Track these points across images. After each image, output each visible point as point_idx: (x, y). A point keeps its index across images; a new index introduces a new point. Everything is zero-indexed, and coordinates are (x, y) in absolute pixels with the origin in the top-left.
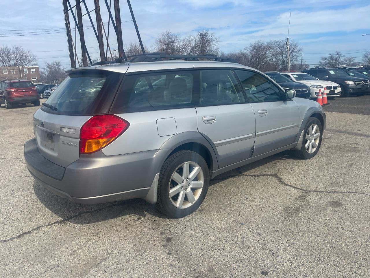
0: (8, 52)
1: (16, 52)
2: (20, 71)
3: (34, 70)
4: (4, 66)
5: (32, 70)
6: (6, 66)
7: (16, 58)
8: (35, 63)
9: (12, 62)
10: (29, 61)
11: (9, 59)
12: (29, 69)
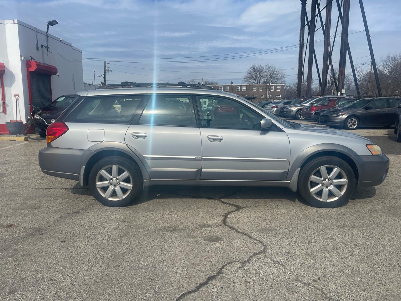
0: (261, 71)
1: (268, 70)
2: (267, 89)
3: (280, 87)
4: (256, 83)
5: (278, 87)
6: (258, 84)
7: (267, 76)
8: (283, 80)
9: (263, 80)
10: (278, 79)
11: (261, 77)
12: (275, 87)
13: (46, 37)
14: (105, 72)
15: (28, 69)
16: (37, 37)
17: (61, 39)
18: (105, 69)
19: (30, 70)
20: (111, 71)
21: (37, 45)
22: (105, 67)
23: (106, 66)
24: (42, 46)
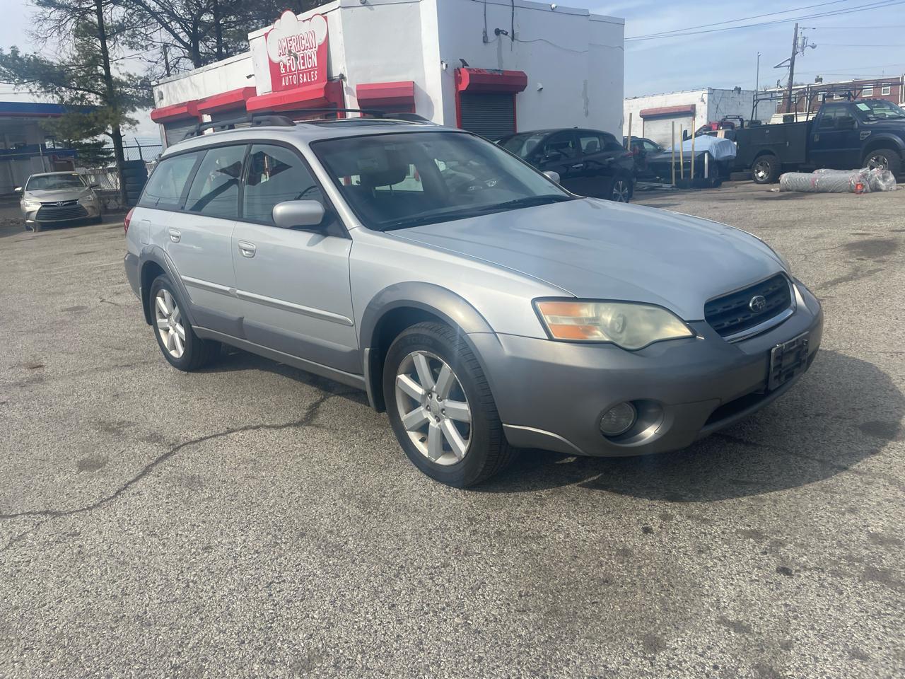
13: (511, 8)
14: (794, 53)
15: (457, 87)
16: (485, 15)
17: (553, 6)
18: (795, 44)
19: (460, 89)
20: (813, 47)
21: (485, 32)
22: (796, 39)
23: (799, 35)
24: (498, 32)
